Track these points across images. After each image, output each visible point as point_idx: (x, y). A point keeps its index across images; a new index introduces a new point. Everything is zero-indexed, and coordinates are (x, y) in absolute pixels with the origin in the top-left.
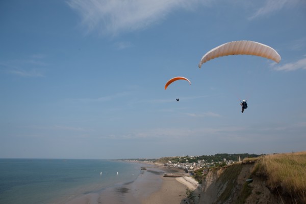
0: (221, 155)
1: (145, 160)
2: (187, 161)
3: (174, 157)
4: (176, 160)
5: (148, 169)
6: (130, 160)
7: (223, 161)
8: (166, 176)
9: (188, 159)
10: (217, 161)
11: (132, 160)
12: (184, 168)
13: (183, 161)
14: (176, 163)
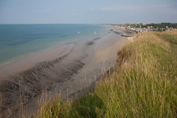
1: (116, 25)
2: (140, 26)
3: (133, 24)
4: (133, 26)
5: (114, 30)
6: (106, 24)
8: (122, 36)
9: (141, 25)
10: (161, 28)
11: (108, 24)
12: (137, 31)
13: (138, 27)
14: (133, 27)
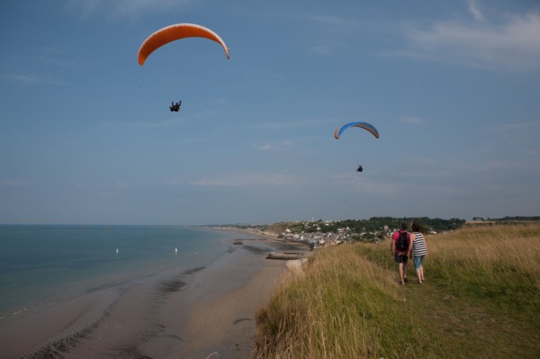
0: (381, 219)
1: (249, 226)
2: (318, 229)
3: (297, 222)
4: (299, 228)
5: (245, 243)
6: (222, 226)
7: (383, 229)
9: (320, 226)
10: (372, 230)
11: (226, 226)
12: (311, 241)
13: (312, 230)
14: (299, 232)
